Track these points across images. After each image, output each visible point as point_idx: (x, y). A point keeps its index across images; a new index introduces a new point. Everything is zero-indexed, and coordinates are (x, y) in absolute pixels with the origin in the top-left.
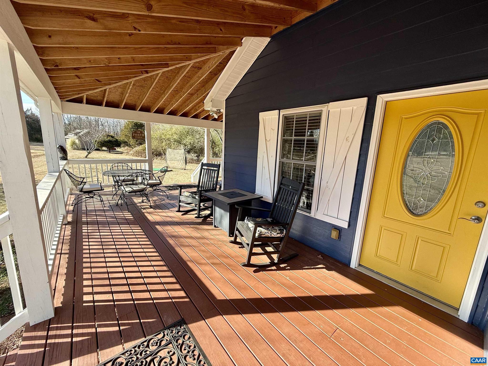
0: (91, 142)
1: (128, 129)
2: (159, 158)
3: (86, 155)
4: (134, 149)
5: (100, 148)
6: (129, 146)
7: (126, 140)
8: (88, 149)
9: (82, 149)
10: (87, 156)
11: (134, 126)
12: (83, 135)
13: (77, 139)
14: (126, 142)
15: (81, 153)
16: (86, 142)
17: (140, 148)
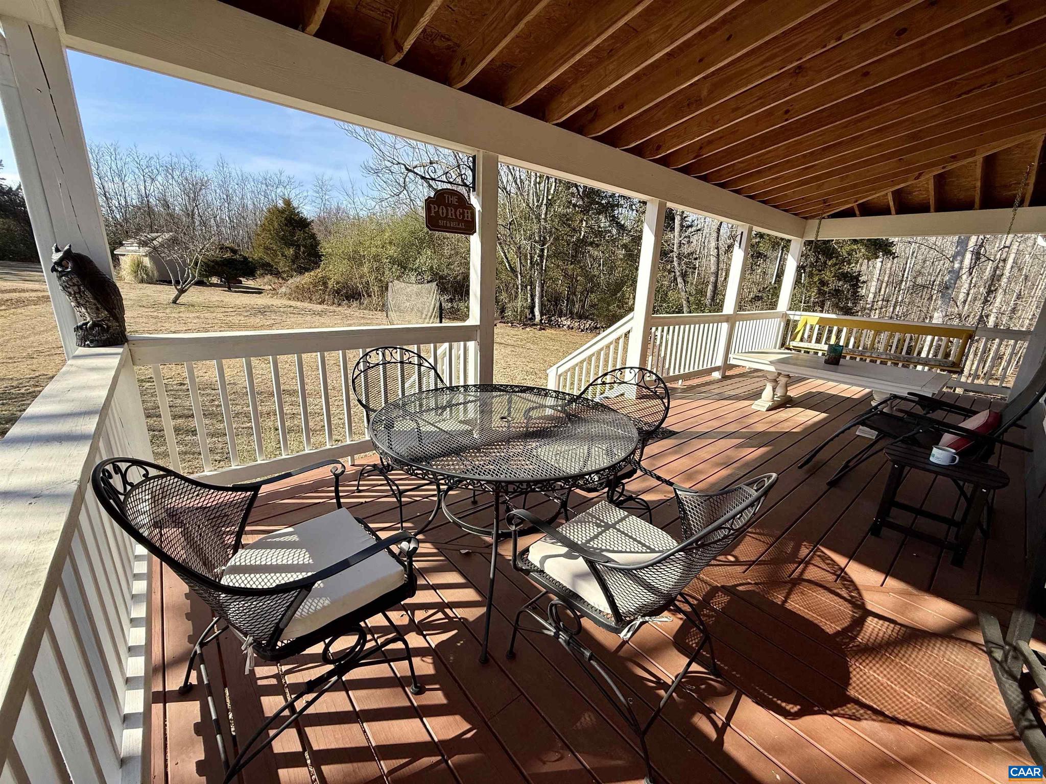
0: (184, 262)
1: (270, 231)
2: (355, 304)
3: (172, 297)
4: (289, 282)
5: (205, 280)
6: (277, 274)
7: (267, 259)
8: (178, 283)
9: (161, 281)
10: (177, 298)
11: (286, 225)
12: (162, 245)
13: (146, 256)
14: (268, 265)
15: (160, 292)
16: (171, 263)
17: (306, 279)
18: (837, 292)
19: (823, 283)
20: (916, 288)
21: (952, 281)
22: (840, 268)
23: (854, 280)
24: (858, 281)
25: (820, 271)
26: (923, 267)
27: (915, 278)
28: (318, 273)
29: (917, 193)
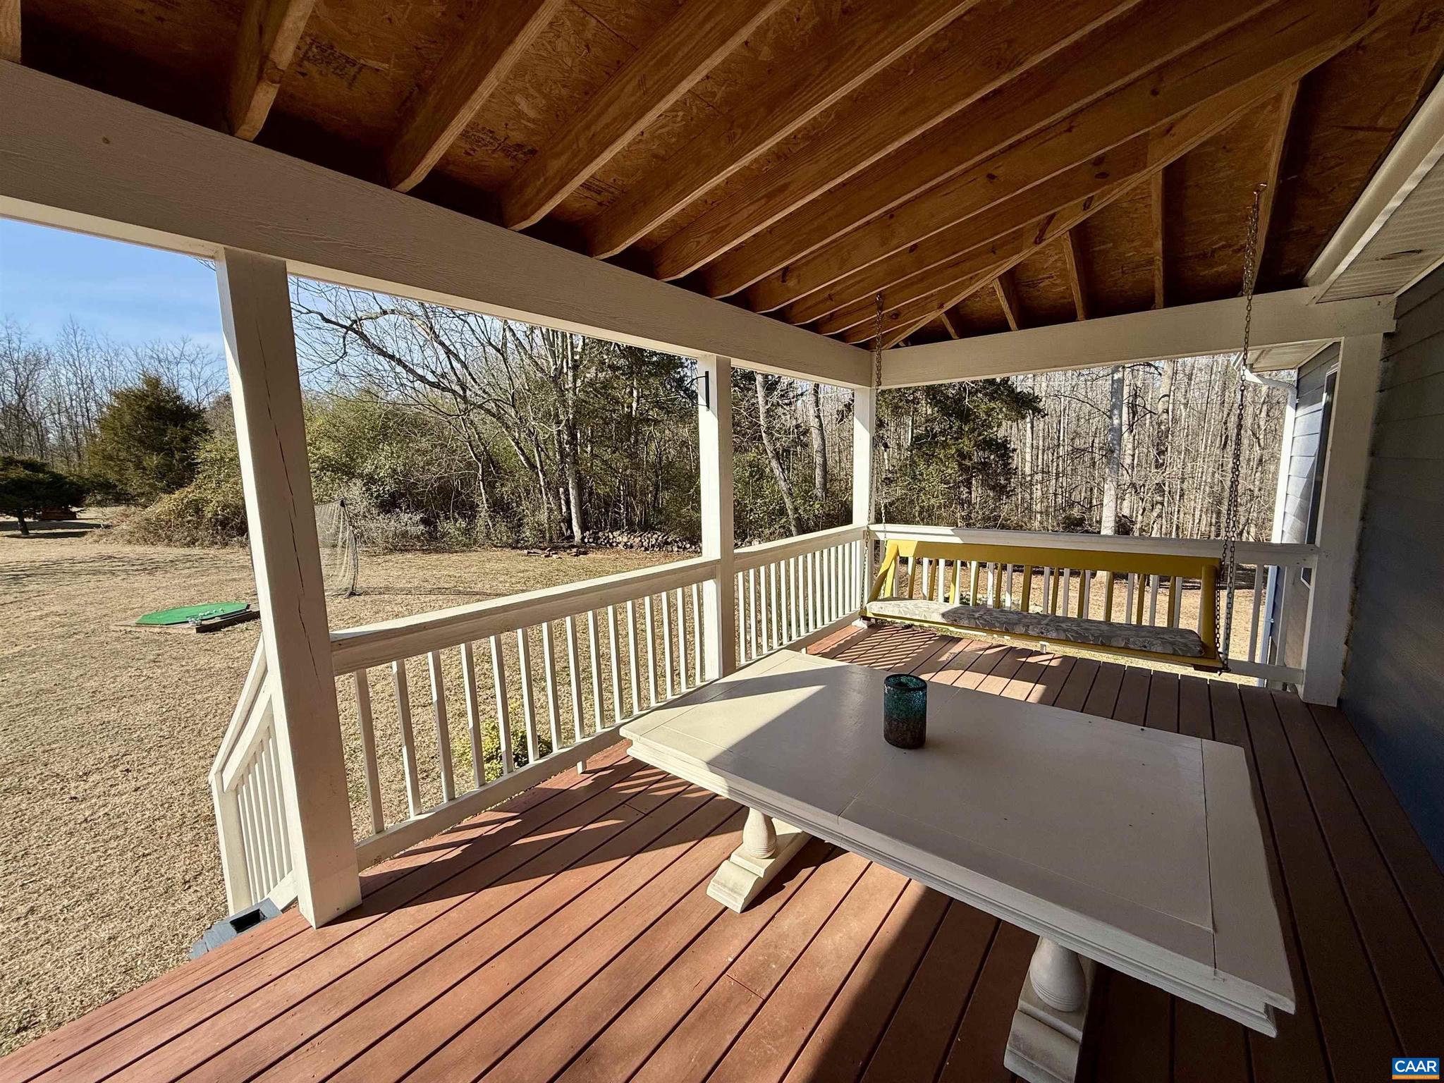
6: (126, 499)
11: (148, 418)
14: (112, 485)
17: (165, 505)
18: (984, 466)
19: (962, 455)
20: (1077, 452)
21: (1115, 442)
22: (980, 435)
23: (1002, 449)
24: (1006, 449)
25: (957, 439)
26: (1078, 426)
27: (1072, 439)
28: (188, 493)
29: (1047, 282)
